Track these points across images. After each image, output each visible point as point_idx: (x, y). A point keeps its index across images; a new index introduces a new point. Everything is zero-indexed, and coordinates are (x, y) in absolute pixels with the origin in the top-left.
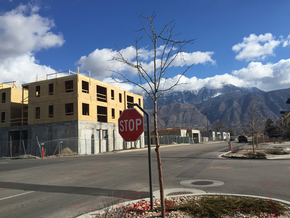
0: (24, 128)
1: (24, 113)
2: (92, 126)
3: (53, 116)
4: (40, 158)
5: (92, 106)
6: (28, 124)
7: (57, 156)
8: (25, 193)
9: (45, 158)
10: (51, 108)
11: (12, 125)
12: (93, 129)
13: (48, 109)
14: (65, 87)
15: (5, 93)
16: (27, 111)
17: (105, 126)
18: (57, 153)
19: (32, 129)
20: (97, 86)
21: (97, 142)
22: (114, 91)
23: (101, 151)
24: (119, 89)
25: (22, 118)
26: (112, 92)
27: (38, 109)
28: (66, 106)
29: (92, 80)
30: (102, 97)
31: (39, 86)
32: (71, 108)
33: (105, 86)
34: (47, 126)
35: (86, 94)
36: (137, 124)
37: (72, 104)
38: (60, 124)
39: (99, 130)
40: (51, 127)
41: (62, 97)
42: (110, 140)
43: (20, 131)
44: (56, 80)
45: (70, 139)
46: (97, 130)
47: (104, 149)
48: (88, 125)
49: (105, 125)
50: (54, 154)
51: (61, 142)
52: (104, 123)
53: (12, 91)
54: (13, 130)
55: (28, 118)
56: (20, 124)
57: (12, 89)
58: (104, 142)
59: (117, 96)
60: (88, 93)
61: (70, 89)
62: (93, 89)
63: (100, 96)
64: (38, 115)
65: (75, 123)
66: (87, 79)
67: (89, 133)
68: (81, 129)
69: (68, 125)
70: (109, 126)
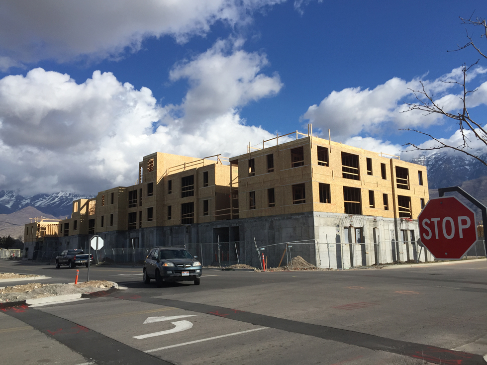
0: (234, 223)
1: (233, 200)
2: (337, 222)
3: (274, 205)
4: (259, 271)
5: (335, 187)
6: (240, 217)
7: (285, 269)
8: (256, 330)
9: (267, 271)
10: (271, 192)
11: (218, 218)
12: (338, 226)
13: (266, 193)
14: (291, 158)
15: (207, 172)
16: (237, 198)
17: (358, 221)
18: (284, 264)
19: (245, 225)
20: (342, 153)
21: (345, 249)
22: (372, 160)
23: (355, 265)
24: (380, 155)
25: (231, 208)
26: (369, 161)
27: (252, 194)
28: (293, 188)
29: (333, 143)
30: (351, 171)
31: (253, 160)
32: (301, 192)
33: (356, 152)
34: (266, 220)
35: (324, 167)
36: (461, 227)
37: (303, 185)
38: (286, 217)
39: (349, 228)
40: (272, 222)
41: (287, 175)
42: (369, 245)
43: (228, 228)
44: (277, 148)
45: (302, 242)
46: (345, 228)
47: (358, 262)
48: (329, 219)
49: (359, 219)
50: (280, 265)
51: (289, 247)
52: (355, 216)
53: (216, 168)
54: (219, 226)
55: (240, 208)
56: (228, 218)
57: (216, 165)
58: (358, 248)
59: (377, 169)
60: (327, 165)
61: (299, 162)
62: (335, 159)
63: (347, 170)
64: (252, 205)
65: (309, 217)
66: (324, 143)
67: (332, 232)
68: (318, 226)
69: (297, 219)
70: (365, 222)
